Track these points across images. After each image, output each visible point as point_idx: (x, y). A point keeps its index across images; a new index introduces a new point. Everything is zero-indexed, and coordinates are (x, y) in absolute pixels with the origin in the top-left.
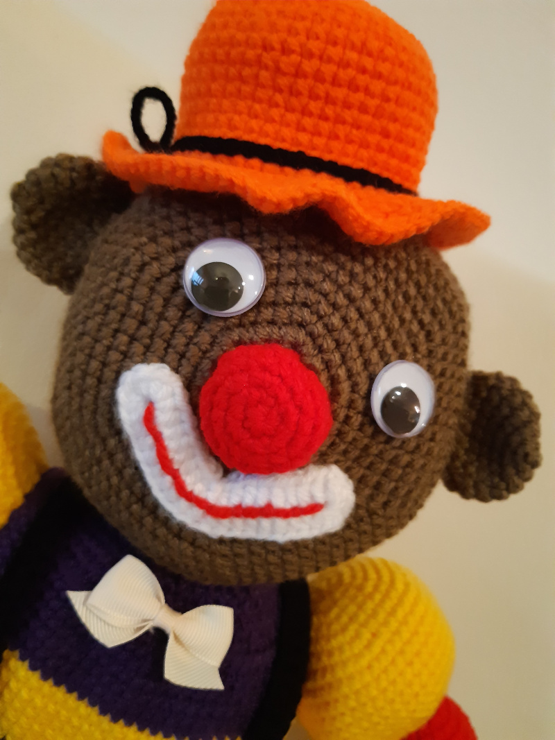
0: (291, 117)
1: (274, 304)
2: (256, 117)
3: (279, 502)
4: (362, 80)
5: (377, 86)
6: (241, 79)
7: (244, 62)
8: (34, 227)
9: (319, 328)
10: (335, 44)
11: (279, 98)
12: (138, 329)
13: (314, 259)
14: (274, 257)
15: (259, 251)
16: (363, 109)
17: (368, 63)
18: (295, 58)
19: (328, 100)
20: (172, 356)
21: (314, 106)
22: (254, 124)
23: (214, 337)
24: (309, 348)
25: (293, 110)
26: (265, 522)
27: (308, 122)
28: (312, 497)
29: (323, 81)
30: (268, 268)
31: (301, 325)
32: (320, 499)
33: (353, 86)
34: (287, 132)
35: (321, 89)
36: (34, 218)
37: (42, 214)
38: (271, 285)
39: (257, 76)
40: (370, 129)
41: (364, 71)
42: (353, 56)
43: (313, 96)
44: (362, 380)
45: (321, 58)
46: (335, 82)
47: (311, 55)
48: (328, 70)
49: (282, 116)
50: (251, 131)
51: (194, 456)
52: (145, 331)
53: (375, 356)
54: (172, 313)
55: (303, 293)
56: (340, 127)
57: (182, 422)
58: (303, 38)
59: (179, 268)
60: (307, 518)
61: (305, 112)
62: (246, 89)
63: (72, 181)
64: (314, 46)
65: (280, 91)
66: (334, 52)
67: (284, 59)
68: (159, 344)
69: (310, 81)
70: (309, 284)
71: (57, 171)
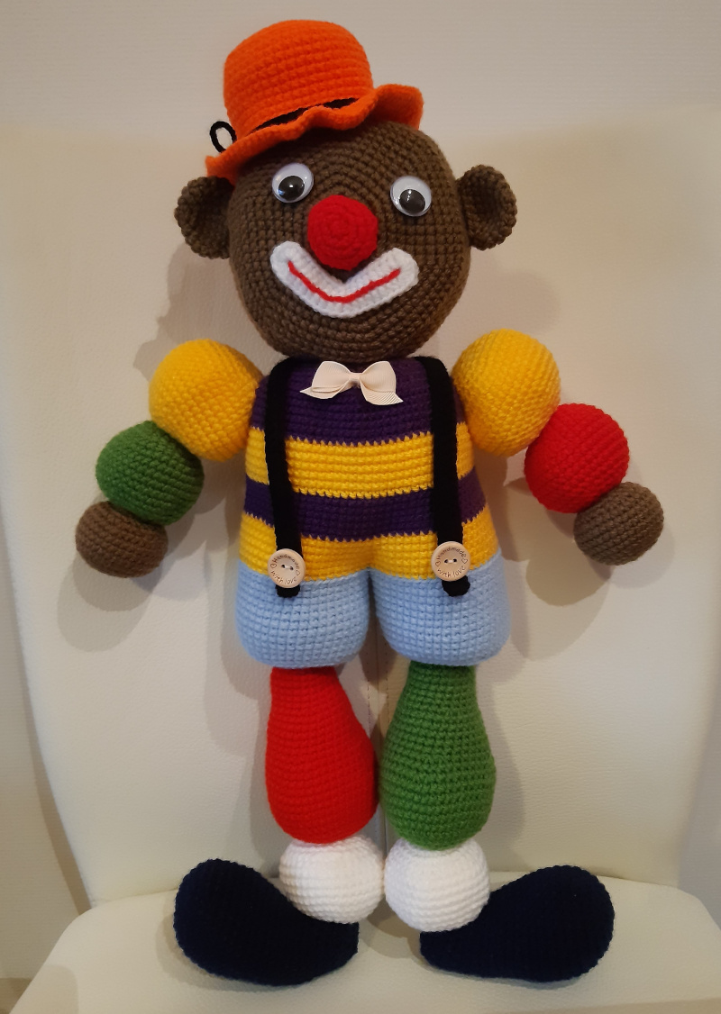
0: (287, 95)
1: (322, 181)
2: (271, 105)
3: (376, 278)
4: (309, 57)
5: (318, 56)
6: (256, 91)
7: (253, 82)
8: (194, 228)
9: (348, 181)
10: (288, 48)
11: (277, 89)
12: (266, 234)
13: (330, 151)
14: (311, 161)
15: (304, 163)
16: (318, 71)
17: (308, 47)
18: (273, 66)
19: (299, 76)
20: (288, 235)
21: (294, 83)
22: (272, 109)
23: (302, 214)
24: (348, 193)
25: (286, 91)
26: (374, 292)
27: (296, 92)
28: (391, 268)
29: (292, 69)
30: (311, 167)
31: (339, 184)
32: (395, 266)
33: (307, 63)
34: (289, 103)
35: (293, 73)
36: (192, 223)
37: (194, 219)
38: (315, 174)
39: (261, 85)
40: (328, 79)
41: (309, 53)
42: (299, 48)
43: (292, 78)
44: (383, 195)
45: (285, 59)
46: (298, 65)
47: (280, 60)
48: (291, 61)
49: (283, 97)
50: (273, 113)
51: (323, 278)
52: (270, 232)
53: (384, 181)
54: (278, 214)
55: (333, 168)
56: (312, 86)
57: (309, 262)
58: (272, 54)
59: (271, 193)
60: (394, 281)
61: (292, 89)
62: (260, 94)
63: (202, 191)
64: (279, 54)
65: (276, 85)
66: (290, 52)
67: (269, 69)
68: (279, 233)
69: (286, 72)
70: (333, 163)
71: (192, 190)
